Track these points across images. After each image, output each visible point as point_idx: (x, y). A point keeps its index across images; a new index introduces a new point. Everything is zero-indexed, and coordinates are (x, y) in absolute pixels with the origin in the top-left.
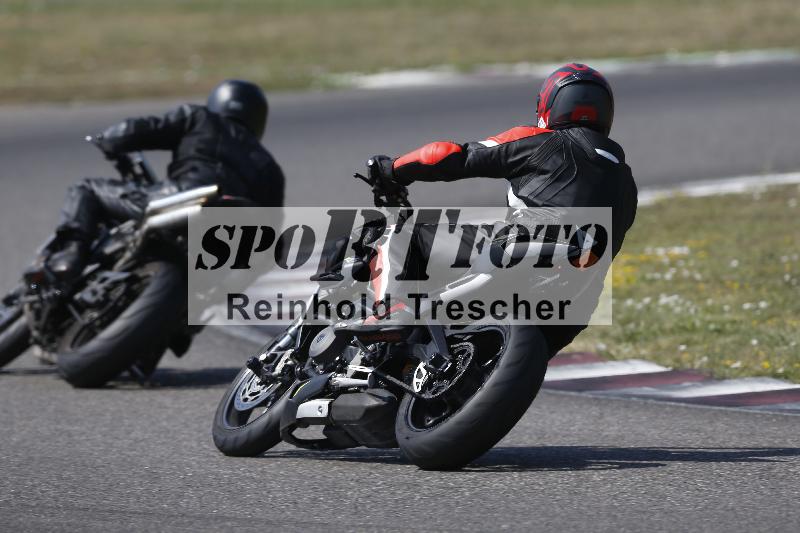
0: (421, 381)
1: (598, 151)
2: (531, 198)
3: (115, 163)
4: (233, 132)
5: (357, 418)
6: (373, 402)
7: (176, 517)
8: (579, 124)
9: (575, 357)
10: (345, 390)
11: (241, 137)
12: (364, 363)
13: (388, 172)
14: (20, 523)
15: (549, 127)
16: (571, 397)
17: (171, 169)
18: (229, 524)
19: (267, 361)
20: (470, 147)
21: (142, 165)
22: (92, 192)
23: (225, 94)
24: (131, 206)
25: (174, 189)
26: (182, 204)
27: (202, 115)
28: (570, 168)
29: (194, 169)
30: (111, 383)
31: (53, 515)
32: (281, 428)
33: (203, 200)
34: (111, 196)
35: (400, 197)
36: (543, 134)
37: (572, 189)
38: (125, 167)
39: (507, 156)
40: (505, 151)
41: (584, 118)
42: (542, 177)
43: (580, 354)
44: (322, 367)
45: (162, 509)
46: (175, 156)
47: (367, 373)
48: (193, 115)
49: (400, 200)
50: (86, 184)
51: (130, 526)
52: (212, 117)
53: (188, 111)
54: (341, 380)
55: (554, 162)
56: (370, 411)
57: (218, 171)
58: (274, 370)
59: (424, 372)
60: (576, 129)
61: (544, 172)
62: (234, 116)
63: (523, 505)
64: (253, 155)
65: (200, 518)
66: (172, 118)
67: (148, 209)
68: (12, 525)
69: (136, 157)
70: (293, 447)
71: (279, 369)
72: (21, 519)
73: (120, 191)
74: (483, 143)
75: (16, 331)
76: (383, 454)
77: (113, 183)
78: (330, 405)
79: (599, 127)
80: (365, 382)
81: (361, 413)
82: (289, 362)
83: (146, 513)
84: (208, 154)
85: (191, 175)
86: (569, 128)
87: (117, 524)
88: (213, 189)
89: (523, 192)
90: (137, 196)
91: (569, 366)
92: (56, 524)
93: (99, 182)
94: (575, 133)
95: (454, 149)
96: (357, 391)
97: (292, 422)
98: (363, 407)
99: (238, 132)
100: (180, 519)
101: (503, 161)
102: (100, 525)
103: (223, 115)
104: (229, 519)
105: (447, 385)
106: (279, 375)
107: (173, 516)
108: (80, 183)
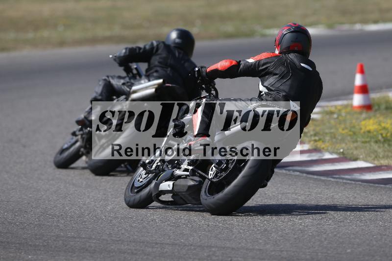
0: (212, 173)
1: (302, 65)
2: (269, 86)
3: (122, 68)
4: (177, 54)
5: (185, 190)
6: (192, 183)
7: (188, 246)
8: (294, 52)
9: (383, 168)
10: (180, 177)
11: (181, 55)
12: (189, 164)
13: (204, 74)
14: (112, 249)
15: (280, 53)
16: (381, 187)
17: (147, 71)
18: (213, 249)
19: (149, 163)
20: (242, 62)
21: (136, 68)
22: (110, 82)
23: (174, 35)
24: (126, 88)
25: (147, 81)
26: (146, 88)
27: (162, 45)
28: (288, 72)
29: (157, 71)
30: (112, 173)
31: (128, 245)
32: (153, 195)
33: (156, 86)
34: (118, 84)
35: (212, 86)
36: (277, 56)
37: (289, 83)
38: (128, 70)
39: (259, 67)
40: (258, 64)
41: (296, 48)
42: (275, 76)
43: (386, 166)
44: (170, 166)
45: (181, 242)
46: (149, 65)
47: (189, 169)
48: (157, 45)
49: (211, 87)
50: (107, 78)
51: (165, 250)
52: (167, 47)
53: (155, 44)
54: (178, 172)
55: (281, 70)
56: (190, 187)
57: (168, 72)
58: (151, 168)
59: (214, 169)
60: (292, 54)
61: (276, 74)
62: (178, 46)
63: (358, 240)
64: (186, 64)
65: (200, 246)
66: (147, 47)
67: (132, 90)
68: (107, 250)
69: (134, 66)
70: (159, 204)
71: (154, 166)
72: (112, 247)
73: (122, 81)
74: (248, 60)
75: (73, 150)
76: (195, 207)
77: (120, 77)
78: (173, 184)
79: (304, 53)
80: (188, 173)
81: (187, 188)
82: (159, 164)
83: (173, 244)
84: (164, 64)
85: (155, 74)
86: (289, 53)
87: (159, 249)
88: (161, 81)
89: (266, 84)
90: (129, 84)
91: (381, 172)
92: (129, 249)
93: (113, 77)
94: (292, 56)
95: (234, 63)
96: (186, 178)
97: (157, 192)
98: (187, 185)
99: (179, 53)
100: (189, 247)
101: (257, 69)
102: (150, 250)
103: (173, 45)
104: (213, 247)
105: (224, 174)
106: (154, 170)
107: (186, 245)
108: (104, 78)
